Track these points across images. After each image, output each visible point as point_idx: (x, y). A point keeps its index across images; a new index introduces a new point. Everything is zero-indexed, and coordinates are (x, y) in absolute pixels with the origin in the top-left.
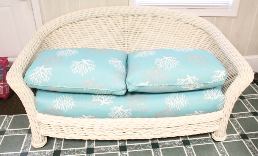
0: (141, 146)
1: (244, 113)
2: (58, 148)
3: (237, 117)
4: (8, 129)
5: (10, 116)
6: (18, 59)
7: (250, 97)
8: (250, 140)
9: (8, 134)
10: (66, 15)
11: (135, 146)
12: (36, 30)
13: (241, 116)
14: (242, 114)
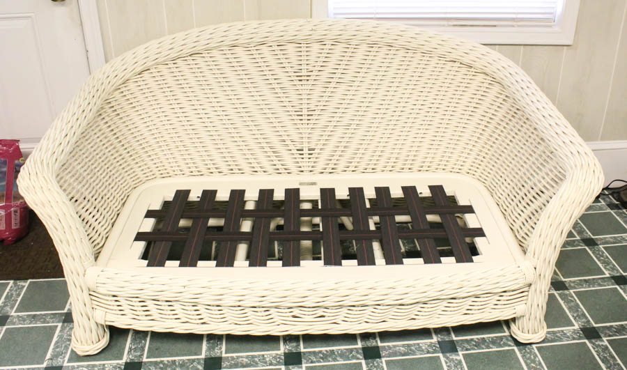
0: (336, 353)
1: (594, 279)
2: (136, 356)
3: (575, 288)
4: (15, 312)
5: (21, 283)
6: (47, 138)
7: (611, 240)
8: (605, 341)
9: (14, 324)
10: (162, 39)
11: (323, 354)
12: (90, 73)
13: (584, 285)
14: (589, 280)
